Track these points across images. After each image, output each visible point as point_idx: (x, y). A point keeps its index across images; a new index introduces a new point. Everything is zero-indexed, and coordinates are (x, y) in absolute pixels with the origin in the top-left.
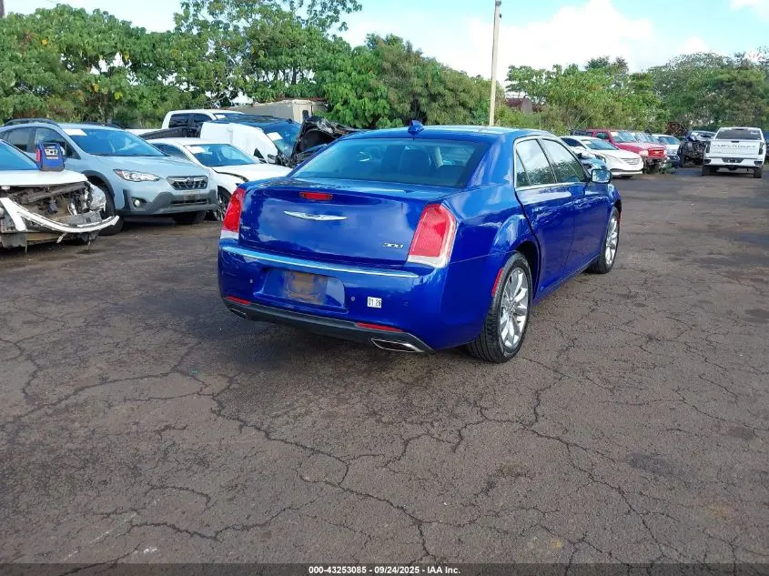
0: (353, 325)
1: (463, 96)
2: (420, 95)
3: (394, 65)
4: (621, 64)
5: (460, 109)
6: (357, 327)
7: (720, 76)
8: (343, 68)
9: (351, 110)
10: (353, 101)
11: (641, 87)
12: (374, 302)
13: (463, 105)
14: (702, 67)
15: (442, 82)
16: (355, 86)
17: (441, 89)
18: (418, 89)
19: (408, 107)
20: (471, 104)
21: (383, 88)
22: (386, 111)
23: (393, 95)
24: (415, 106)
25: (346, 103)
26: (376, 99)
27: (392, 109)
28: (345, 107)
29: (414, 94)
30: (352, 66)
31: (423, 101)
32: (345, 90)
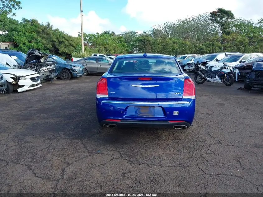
0: (168, 122)
1: (71, 42)
2: (55, 41)
3: (43, 31)
4: (113, 33)
5: (71, 47)
6: (169, 122)
7: (141, 38)
8: (21, 31)
9: (27, 47)
10: (28, 43)
11: (121, 41)
12: (176, 113)
13: (72, 45)
14: (131, 35)
15: (63, 37)
16: (27, 37)
17: (63, 39)
18: (55, 40)
19: (51, 46)
20: (75, 45)
21: (40, 39)
22: (42, 47)
23: (44, 41)
24: (54, 46)
25: (24, 44)
26: (37, 43)
27: (44, 46)
28: (24, 46)
29: (53, 41)
30: (25, 30)
31: (57, 44)
32: (23, 39)
